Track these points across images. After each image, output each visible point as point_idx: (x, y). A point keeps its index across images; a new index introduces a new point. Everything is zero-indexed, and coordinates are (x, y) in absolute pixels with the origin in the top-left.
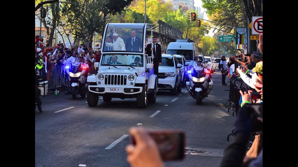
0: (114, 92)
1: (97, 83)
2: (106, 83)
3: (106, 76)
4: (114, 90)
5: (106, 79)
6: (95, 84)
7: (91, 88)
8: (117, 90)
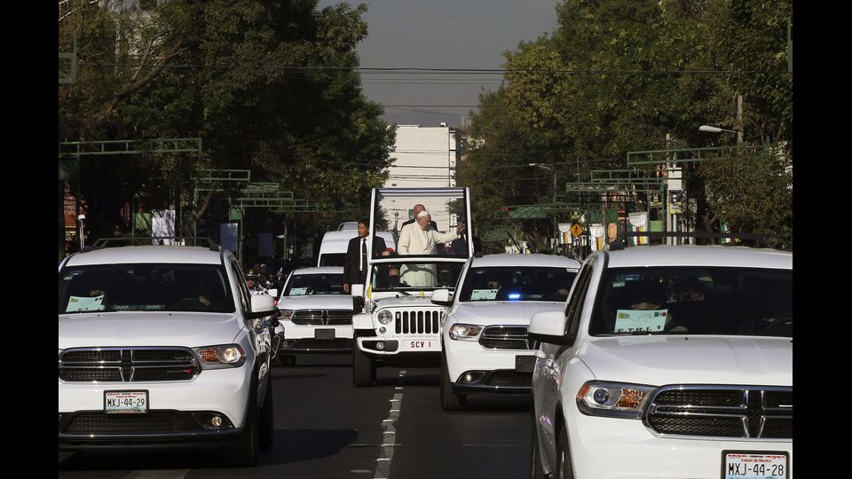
0: (420, 349)
1: (377, 332)
2: (398, 330)
3: (398, 315)
4: (419, 345)
5: (398, 321)
6: (372, 333)
7: (365, 344)
8: (426, 344)
